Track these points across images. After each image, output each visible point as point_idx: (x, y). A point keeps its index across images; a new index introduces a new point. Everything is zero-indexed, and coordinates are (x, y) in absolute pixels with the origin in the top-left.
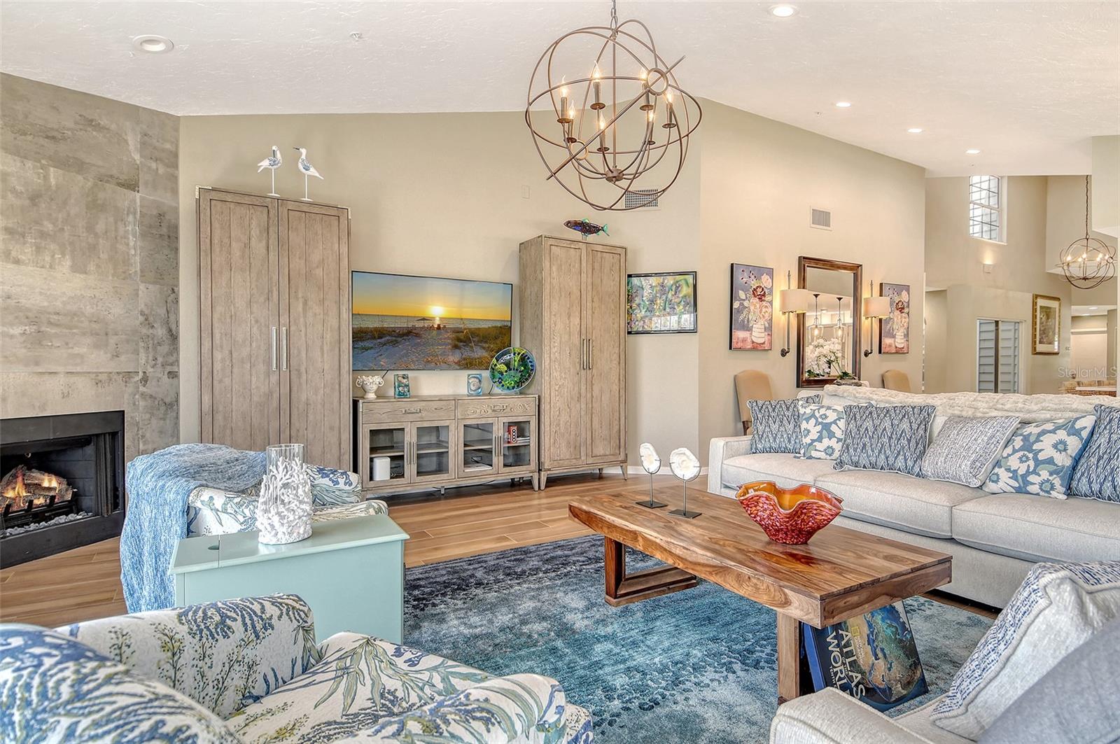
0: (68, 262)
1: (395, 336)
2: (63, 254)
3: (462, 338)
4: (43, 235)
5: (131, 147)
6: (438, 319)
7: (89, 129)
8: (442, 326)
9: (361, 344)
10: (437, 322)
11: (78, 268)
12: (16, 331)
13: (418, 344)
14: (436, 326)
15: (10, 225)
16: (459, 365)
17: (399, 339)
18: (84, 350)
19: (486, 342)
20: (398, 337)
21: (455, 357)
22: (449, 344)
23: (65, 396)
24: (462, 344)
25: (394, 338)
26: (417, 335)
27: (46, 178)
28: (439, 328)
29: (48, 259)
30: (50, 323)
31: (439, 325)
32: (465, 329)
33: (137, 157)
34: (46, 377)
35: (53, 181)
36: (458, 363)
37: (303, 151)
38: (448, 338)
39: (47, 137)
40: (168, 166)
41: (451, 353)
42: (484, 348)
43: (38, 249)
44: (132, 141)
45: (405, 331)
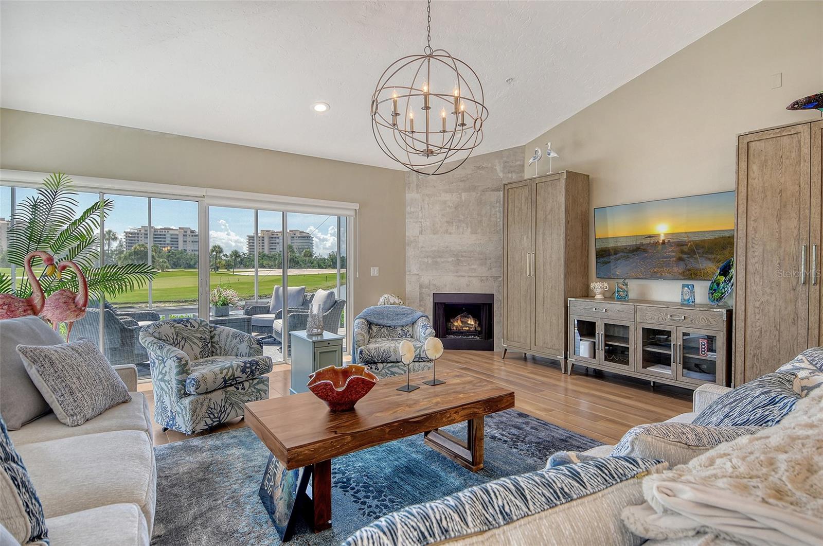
0: (469, 230)
1: (627, 253)
2: (467, 228)
3: (686, 250)
4: (460, 221)
5: (498, 171)
6: (662, 235)
7: (478, 171)
8: (666, 241)
9: (602, 260)
10: (662, 238)
11: (474, 232)
12: (450, 259)
13: (646, 257)
14: (661, 242)
15: (448, 220)
16: (684, 276)
17: (630, 255)
18: (475, 267)
19: (712, 253)
20: (629, 253)
21: (678, 269)
22: (673, 257)
23: (468, 286)
24: (686, 256)
25: (626, 254)
26: (645, 251)
27: (461, 198)
28: (664, 243)
29: (461, 230)
30: (462, 256)
31: (664, 241)
32: (689, 242)
33: (501, 175)
34: (461, 278)
35: (463, 198)
36: (683, 274)
37: (549, 144)
38: (673, 251)
39: (461, 181)
40: (518, 173)
41: (675, 265)
42: (710, 259)
43: (458, 227)
44: (498, 168)
45: (635, 248)
